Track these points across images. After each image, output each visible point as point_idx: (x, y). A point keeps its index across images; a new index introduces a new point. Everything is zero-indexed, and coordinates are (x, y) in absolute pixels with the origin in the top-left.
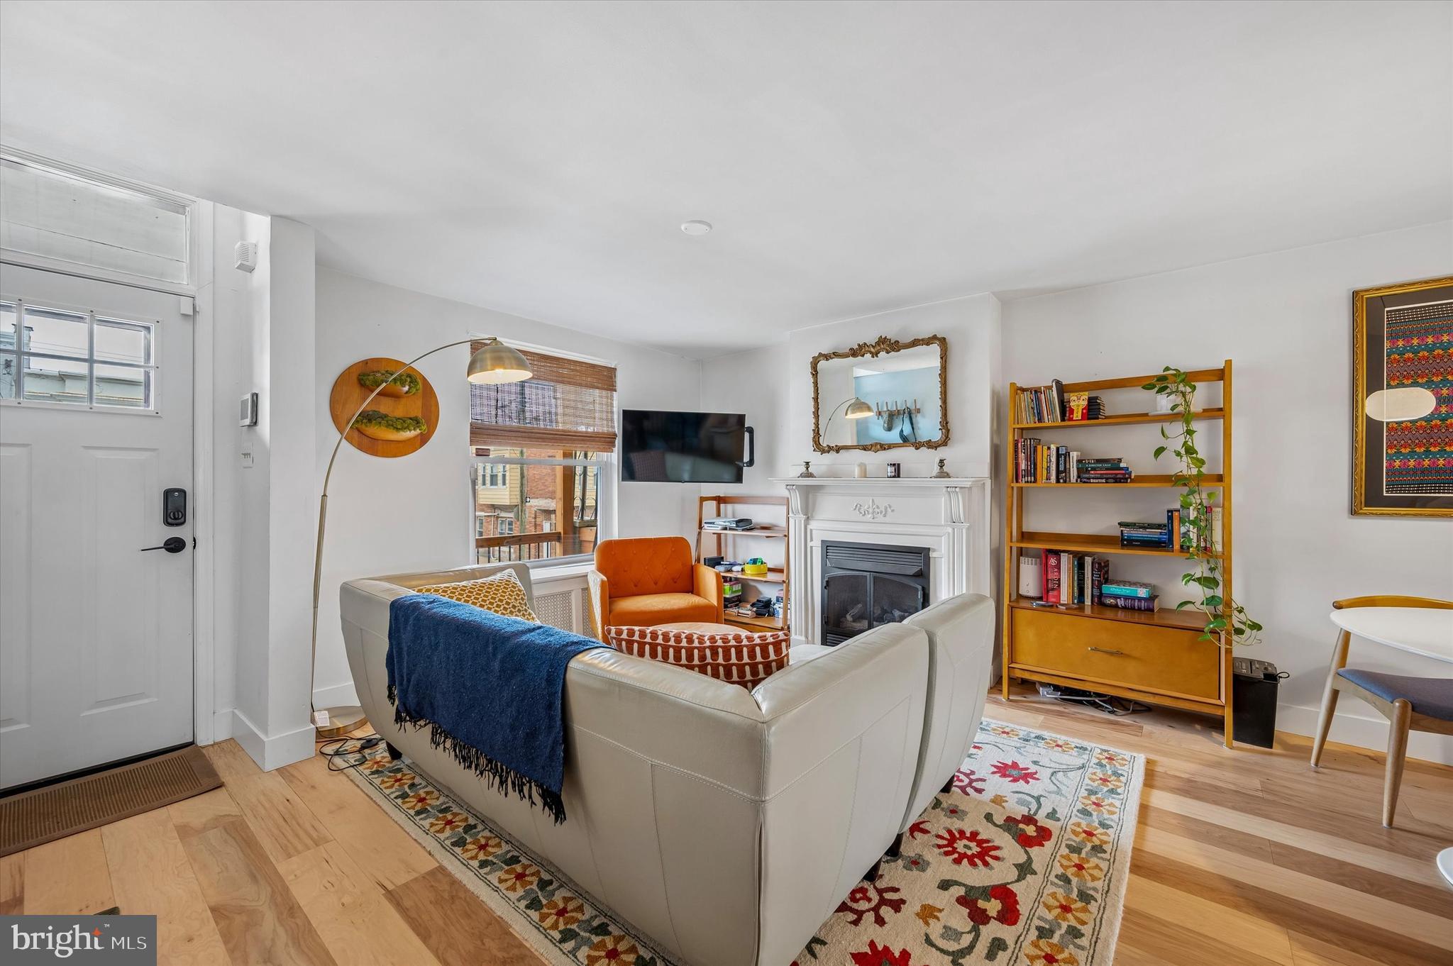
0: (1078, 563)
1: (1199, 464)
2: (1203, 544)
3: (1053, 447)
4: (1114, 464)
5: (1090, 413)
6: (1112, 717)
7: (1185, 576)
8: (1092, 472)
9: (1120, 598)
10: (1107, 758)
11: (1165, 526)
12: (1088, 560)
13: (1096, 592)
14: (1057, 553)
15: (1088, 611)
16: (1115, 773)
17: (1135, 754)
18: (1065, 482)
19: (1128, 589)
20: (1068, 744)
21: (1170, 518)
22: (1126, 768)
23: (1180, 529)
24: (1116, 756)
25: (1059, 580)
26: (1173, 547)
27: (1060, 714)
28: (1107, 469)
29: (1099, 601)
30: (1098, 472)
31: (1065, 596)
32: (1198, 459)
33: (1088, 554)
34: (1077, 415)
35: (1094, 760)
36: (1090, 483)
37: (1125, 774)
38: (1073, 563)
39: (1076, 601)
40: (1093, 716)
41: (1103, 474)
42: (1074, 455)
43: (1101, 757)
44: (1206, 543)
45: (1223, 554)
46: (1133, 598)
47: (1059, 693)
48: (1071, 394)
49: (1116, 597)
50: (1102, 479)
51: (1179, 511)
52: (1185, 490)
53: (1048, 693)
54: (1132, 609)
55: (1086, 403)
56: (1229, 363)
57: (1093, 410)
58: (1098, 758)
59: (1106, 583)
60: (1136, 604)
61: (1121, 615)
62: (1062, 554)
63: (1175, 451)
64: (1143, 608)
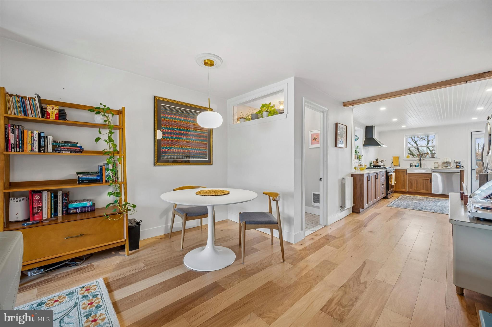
0: (54, 196)
1: (115, 146)
2: (114, 179)
3: (36, 132)
4: (75, 144)
5: (60, 117)
6: (77, 267)
7: (108, 193)
8: (62, 148)
9: (78, 209)
10: (86, 291)
11: (99, 173)
12: (60, 194)
13: (65, 208)
14: (40, 192)
15: (60, 220)
16: (95, 296)
17: (97, 280)
18: (44, 152)
19: (82, 204)
20: (61, 296)
21: (101, 169)
22: (97, 290)
23: (105, 173)
24: (89, 287)
25: (42, 207)
26: (103, 181)
27: (48, 281)
28: (70, 146)
29: (67, 212)
30: (65, 148)
31: (46, 214)
32: (114, 144)
33: (60, 190)
34: (52, 117)
35: (80, 296)
36: (61, 153)
37: (98, 293)
38: (51, 196)
39: (53, 216)
40: (67, 272)
41: (69, 149)
42: (50, 138)
43: (82, 292)
44: (115, 178)
45: (124, 182)
46: (85, 207)
47: (42, 270)
48: (48, 105)
49: (76, 208)
50: (69, 151)
51: (105, 166)
52: (108, 157)
53: (34, 273)
54: (85, 212)
55: (57, 111)
56: (123, 108)
57: (61, 115)
58: (81, 294)
59: (69, 203)
60: (87, 210)
61: (79, 217)
62: (43, 192)
63: (105, 140)
64: (90, 211)
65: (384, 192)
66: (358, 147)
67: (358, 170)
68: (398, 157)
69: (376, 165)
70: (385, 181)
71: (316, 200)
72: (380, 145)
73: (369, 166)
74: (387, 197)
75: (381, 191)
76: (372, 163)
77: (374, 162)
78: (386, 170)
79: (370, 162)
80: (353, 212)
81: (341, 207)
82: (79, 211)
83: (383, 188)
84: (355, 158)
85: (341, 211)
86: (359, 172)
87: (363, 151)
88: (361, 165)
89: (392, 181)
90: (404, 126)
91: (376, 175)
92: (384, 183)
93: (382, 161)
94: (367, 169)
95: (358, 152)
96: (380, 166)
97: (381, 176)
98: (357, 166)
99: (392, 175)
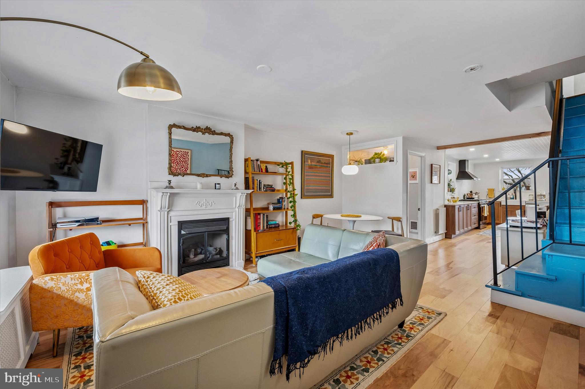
3: (258, 180)
4: (272, 186)
8: (267, 188)
11: (280, 203)
12: (266, 215)
13: (267, 224)
14: (259, 214)
18: (261, 191)
19: (274, 222)
23: (284, 204)
25: (260, 222)
26: (282, 209)
28: (270, 188)
29: (268, 227)
31: (262, 227)
34: (263, 171)
36: (266, 191)
38: (263, 216)
42: (263, 183)
46: (275, 224)
48: (262, 164)
55: (265, 167)
57: (267, 170)
59: (268, 221)
60: (276, 226)
61: (273, 229)
62: (261, 214)
65: (477, 222)
66: (451, 180)
67: (450, 202)
68: (493, 189)
69: (470, 197)
70: (478, 212)
71: (413, 227)
72: (473, 179)
73: (462, 199)
74: (480, 228)
75: (473, 222)
76: (466, 195)
77: (468, 194)
78: (478, 202)
79: (464, 195)
80: (445, 237)
81: (435, 232)
82: (273, 226)
83: (475, 219)
84: (448, 191)
85: (436, 236)
86: (452, 203)
87: (456, 184)
88: (454, 198)
89: (484, 212)
90: (497, 160)
91: (467, 207)
92: (476, 215)
93: (476, 193)
94: (459, 201)
95: (451, 186)
96: (474, 198)
97: (472, 207)
98: (450, 198)
99: (484, 206)
